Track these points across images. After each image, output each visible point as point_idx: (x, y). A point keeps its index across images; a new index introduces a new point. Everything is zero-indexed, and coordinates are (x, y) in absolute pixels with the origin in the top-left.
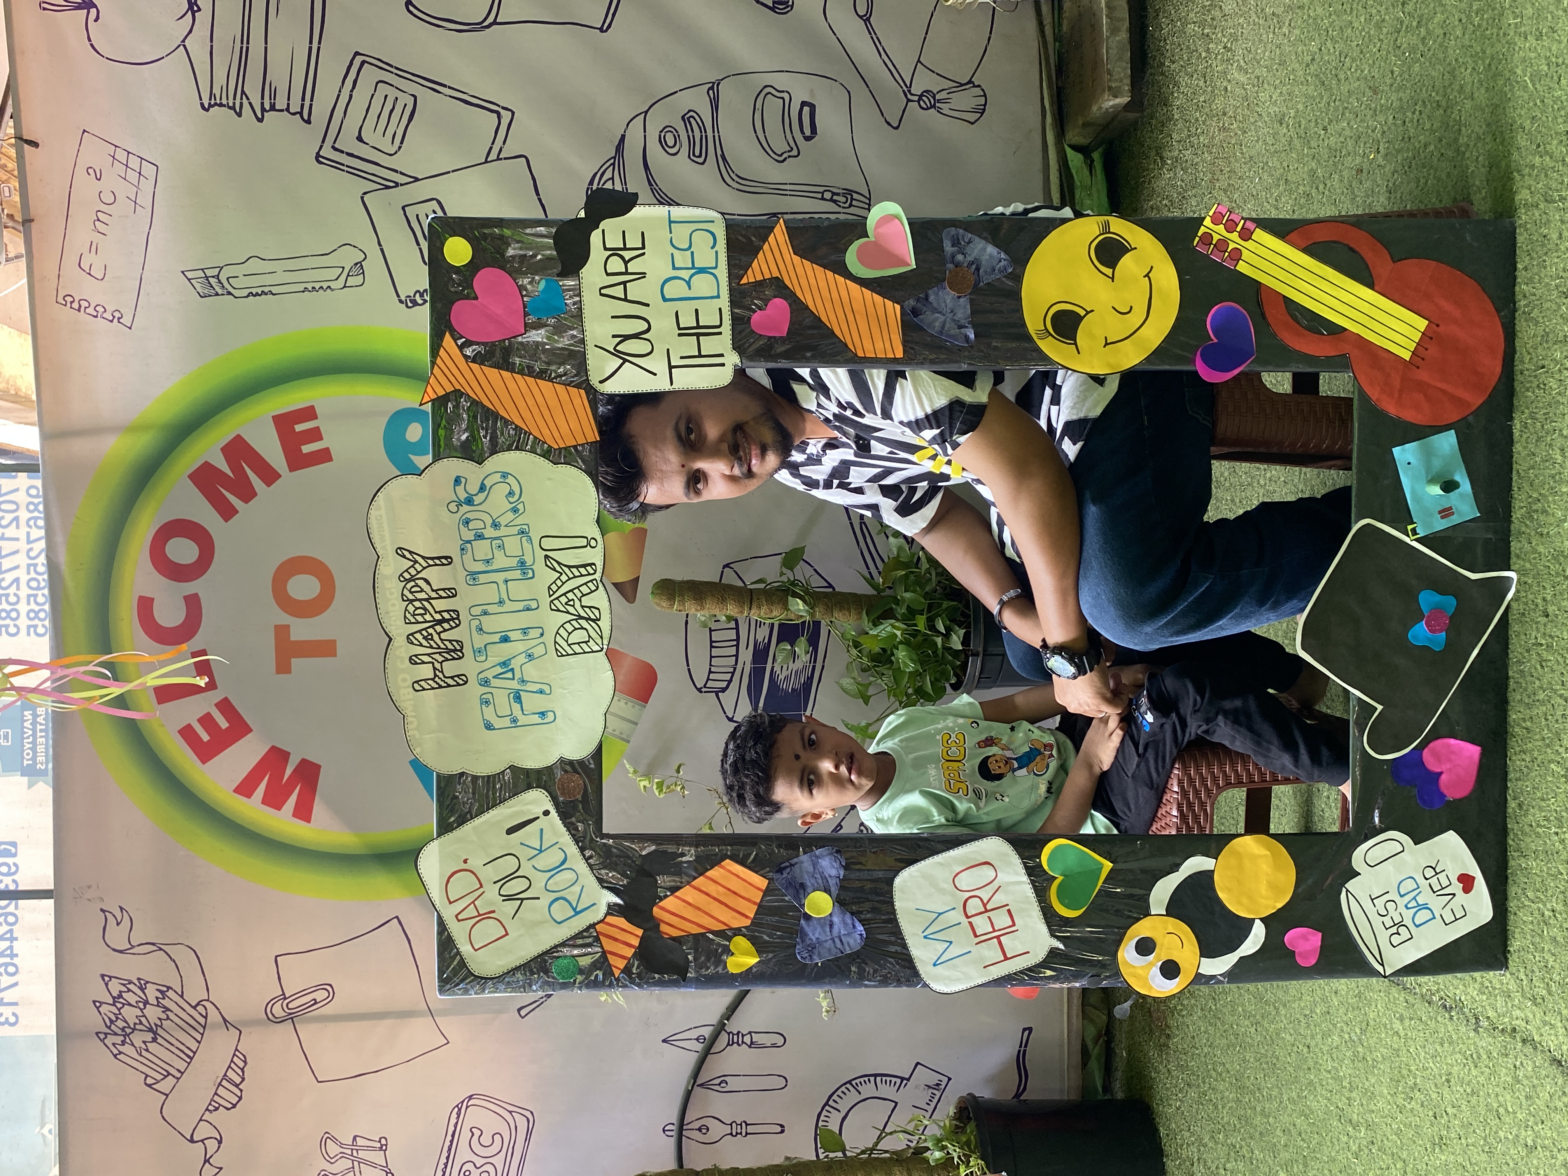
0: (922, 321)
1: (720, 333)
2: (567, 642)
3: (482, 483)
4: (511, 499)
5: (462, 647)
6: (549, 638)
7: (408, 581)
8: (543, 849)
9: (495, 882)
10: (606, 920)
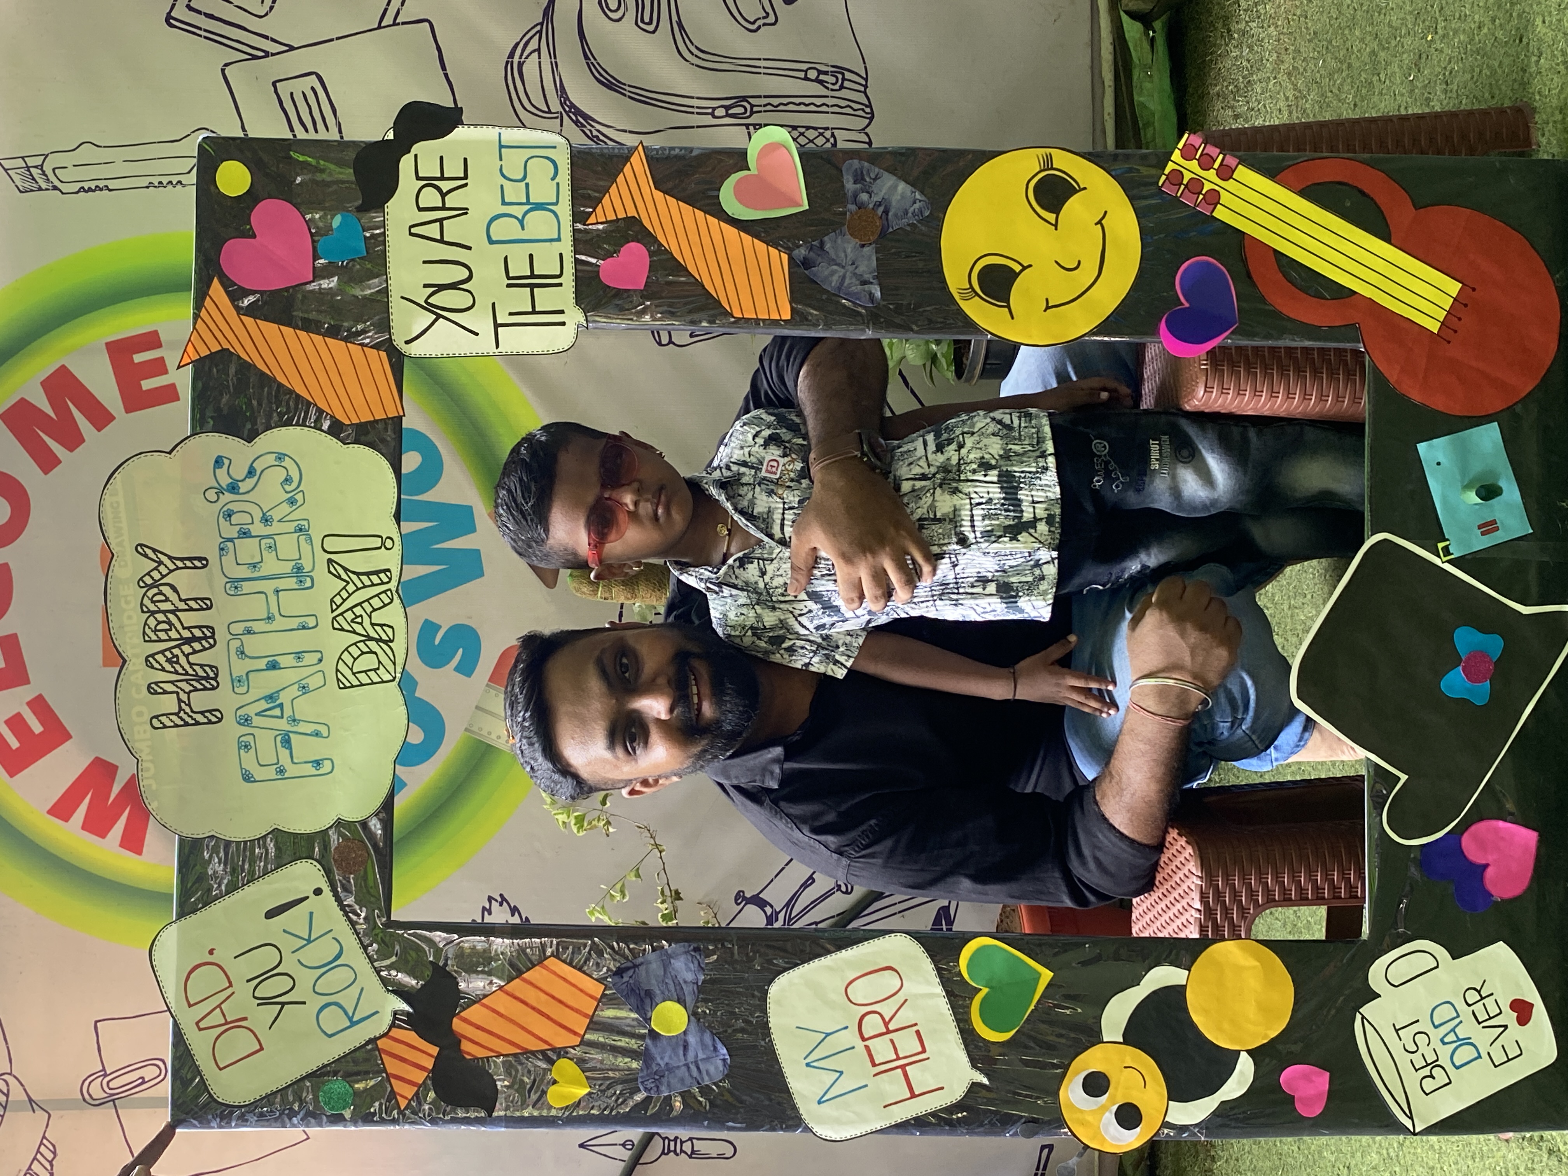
0: (815, 275)
1: (560, 285)
2: (351, 669)
3: (251, 465)
4: (288, 488)
5: (217, 675)
6: (329, 665)
7: (151, 587)
8: (312, 939)
9: (248, 981)
10: (391, 1034)
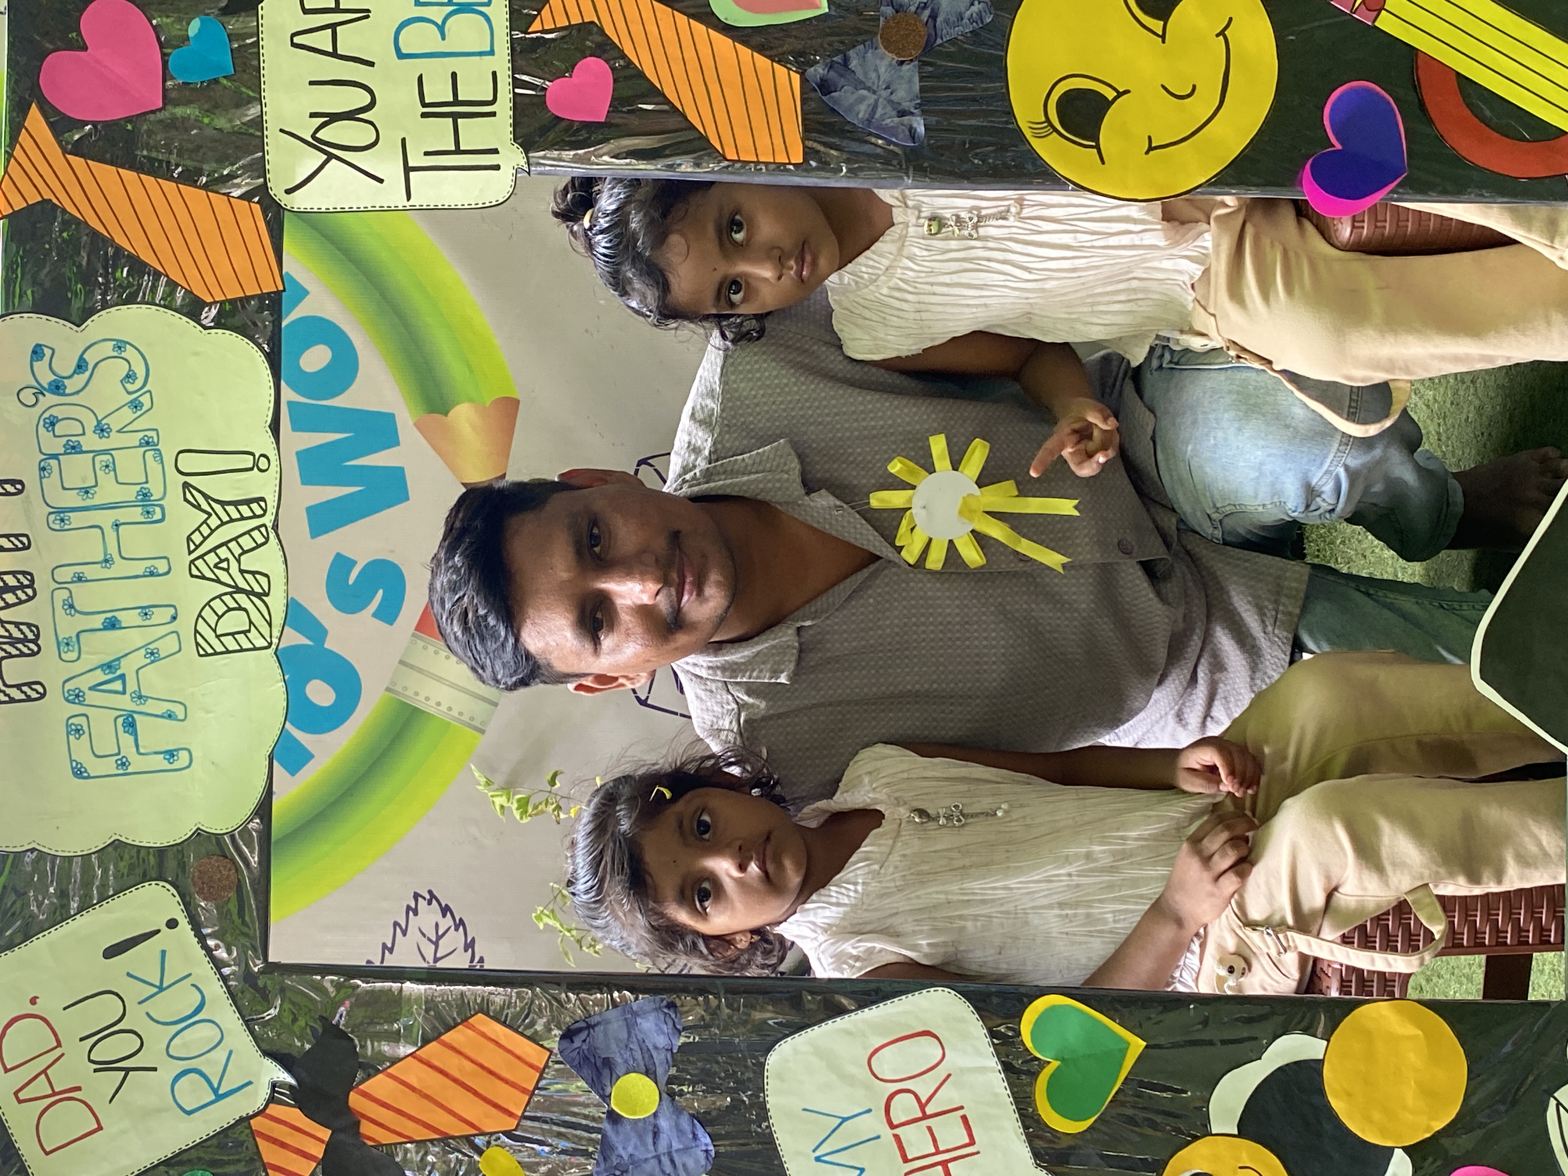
0: (836, 102)
1: (493, 114)
2: (215, 631)
3: (81, 357)
4: (130, 387)
5: (38, 636)
6: (186, 625)
8: (165, 985)
9: (82, 1039)
10: (267, 1111)
